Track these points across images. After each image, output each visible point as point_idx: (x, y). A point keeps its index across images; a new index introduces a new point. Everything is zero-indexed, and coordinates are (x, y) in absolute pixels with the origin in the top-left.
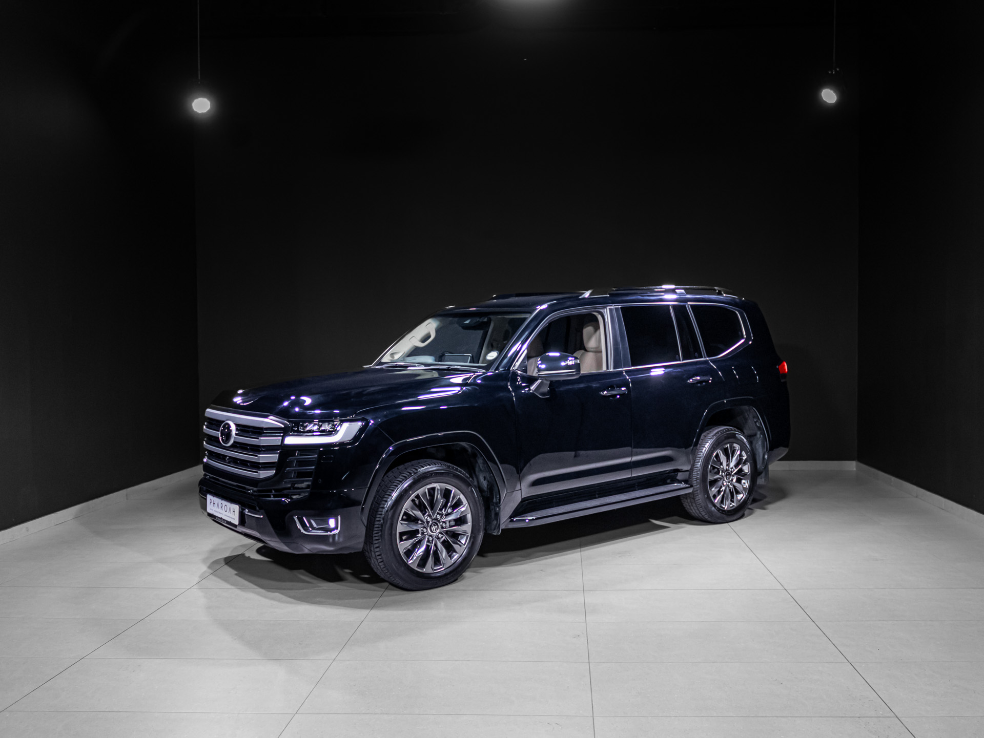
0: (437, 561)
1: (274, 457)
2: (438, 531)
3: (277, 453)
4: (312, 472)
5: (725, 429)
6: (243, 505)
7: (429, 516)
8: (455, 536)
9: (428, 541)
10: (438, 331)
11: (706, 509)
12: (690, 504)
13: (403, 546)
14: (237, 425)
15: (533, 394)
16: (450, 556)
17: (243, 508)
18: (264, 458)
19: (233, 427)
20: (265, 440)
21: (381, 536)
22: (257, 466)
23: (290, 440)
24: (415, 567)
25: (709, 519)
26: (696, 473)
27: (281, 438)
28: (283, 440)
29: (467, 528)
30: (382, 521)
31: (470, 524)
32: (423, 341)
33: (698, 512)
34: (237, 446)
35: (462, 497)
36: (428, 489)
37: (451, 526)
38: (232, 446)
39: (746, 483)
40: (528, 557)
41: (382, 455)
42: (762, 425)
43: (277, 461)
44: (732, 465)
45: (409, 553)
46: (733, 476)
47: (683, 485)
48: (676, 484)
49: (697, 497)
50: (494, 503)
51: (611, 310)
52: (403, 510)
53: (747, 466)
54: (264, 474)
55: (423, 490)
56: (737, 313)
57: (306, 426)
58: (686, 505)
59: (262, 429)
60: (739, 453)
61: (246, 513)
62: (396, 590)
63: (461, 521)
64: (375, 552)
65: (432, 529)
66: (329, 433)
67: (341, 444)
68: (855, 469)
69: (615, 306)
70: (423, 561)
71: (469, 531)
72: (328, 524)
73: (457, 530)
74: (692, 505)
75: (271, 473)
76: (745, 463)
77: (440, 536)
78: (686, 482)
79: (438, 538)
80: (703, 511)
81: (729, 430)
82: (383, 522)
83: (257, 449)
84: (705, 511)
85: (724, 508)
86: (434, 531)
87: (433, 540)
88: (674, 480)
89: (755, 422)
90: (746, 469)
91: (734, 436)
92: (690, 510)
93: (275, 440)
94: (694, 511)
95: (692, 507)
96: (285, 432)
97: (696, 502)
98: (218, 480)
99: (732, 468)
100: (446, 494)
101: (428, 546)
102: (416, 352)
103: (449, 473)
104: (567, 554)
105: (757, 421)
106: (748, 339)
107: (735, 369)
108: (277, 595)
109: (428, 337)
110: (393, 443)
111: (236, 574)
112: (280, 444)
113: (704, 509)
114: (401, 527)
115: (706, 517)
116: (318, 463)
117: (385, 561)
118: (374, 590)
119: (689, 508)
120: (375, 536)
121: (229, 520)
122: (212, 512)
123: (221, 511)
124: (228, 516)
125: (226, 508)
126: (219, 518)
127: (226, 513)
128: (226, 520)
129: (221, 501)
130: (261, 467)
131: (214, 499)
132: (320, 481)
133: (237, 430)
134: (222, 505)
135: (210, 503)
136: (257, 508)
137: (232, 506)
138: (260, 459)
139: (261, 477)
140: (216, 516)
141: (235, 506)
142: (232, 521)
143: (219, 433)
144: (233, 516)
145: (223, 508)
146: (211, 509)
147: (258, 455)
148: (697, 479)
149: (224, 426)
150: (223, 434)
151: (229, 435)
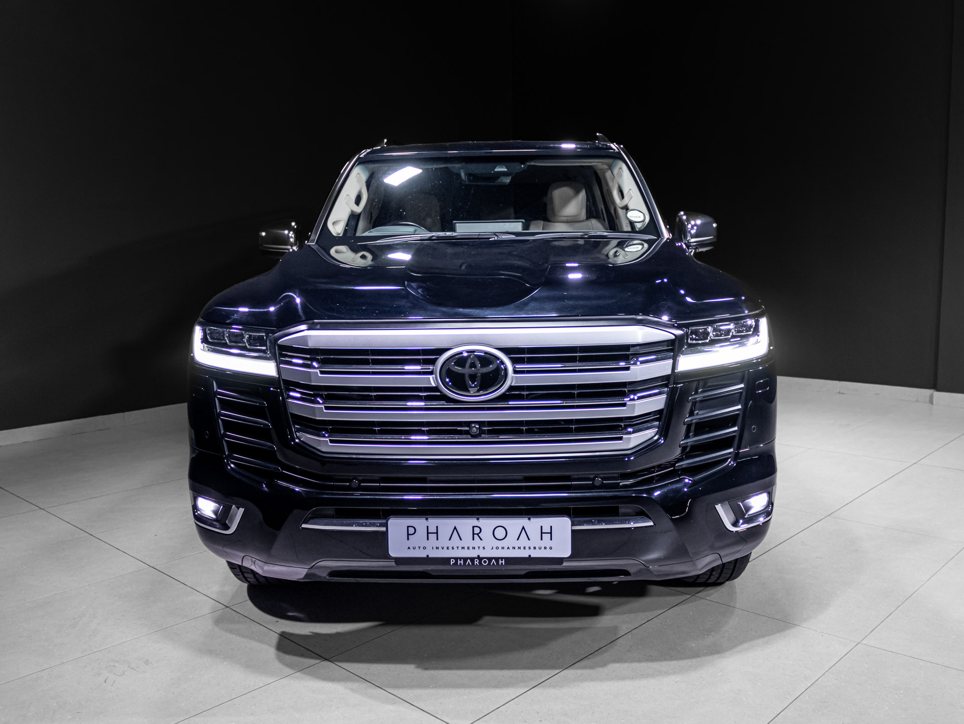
1: (658, 402)
3: (663, 393)
4: (738, 415)
14: (507, 351)
18: (642, 406)
19: (504, 358)
20: (640, 371)
22: (615, 427)
23: (688, 363)
27: (671, 361)
28: (675, 366)
34: (515, 393)
38: (504, 398)
43: (663, 408)
54: (635, 439)
57: (706, 334)
59: (626, 347)
75: (649, 434)
83: (619, 391)
93: (662, 368)
96: (673, 348)
109: (358, 196)
112: (669, 373)
116: (747, 397)
121: (524, 554)
122: (422, 554)
123: (472, 544)
124: (514, 548)
125: (500, 533)
126: (465, 559)
127: (500, 544)
128: (502, 559)
129: (472, 522)
130: (627, 427)
131: (433, 523)
132: (754, 429)
133: (514, 361)
134: (477, 530)
135: (408, 534)
136: (622, 510)
137: (534, 524)
138: (636, 410)
139: (631, 446)
140: (449, 559)
141: (546, 522)
142: (535, 554)
143: (431, 377)
144: (542, 544)
145: (486, 534)
146: (414, 548)
147: (628, 403)
149: (460, 360)
150: (467, 378)
151: (496, 376)
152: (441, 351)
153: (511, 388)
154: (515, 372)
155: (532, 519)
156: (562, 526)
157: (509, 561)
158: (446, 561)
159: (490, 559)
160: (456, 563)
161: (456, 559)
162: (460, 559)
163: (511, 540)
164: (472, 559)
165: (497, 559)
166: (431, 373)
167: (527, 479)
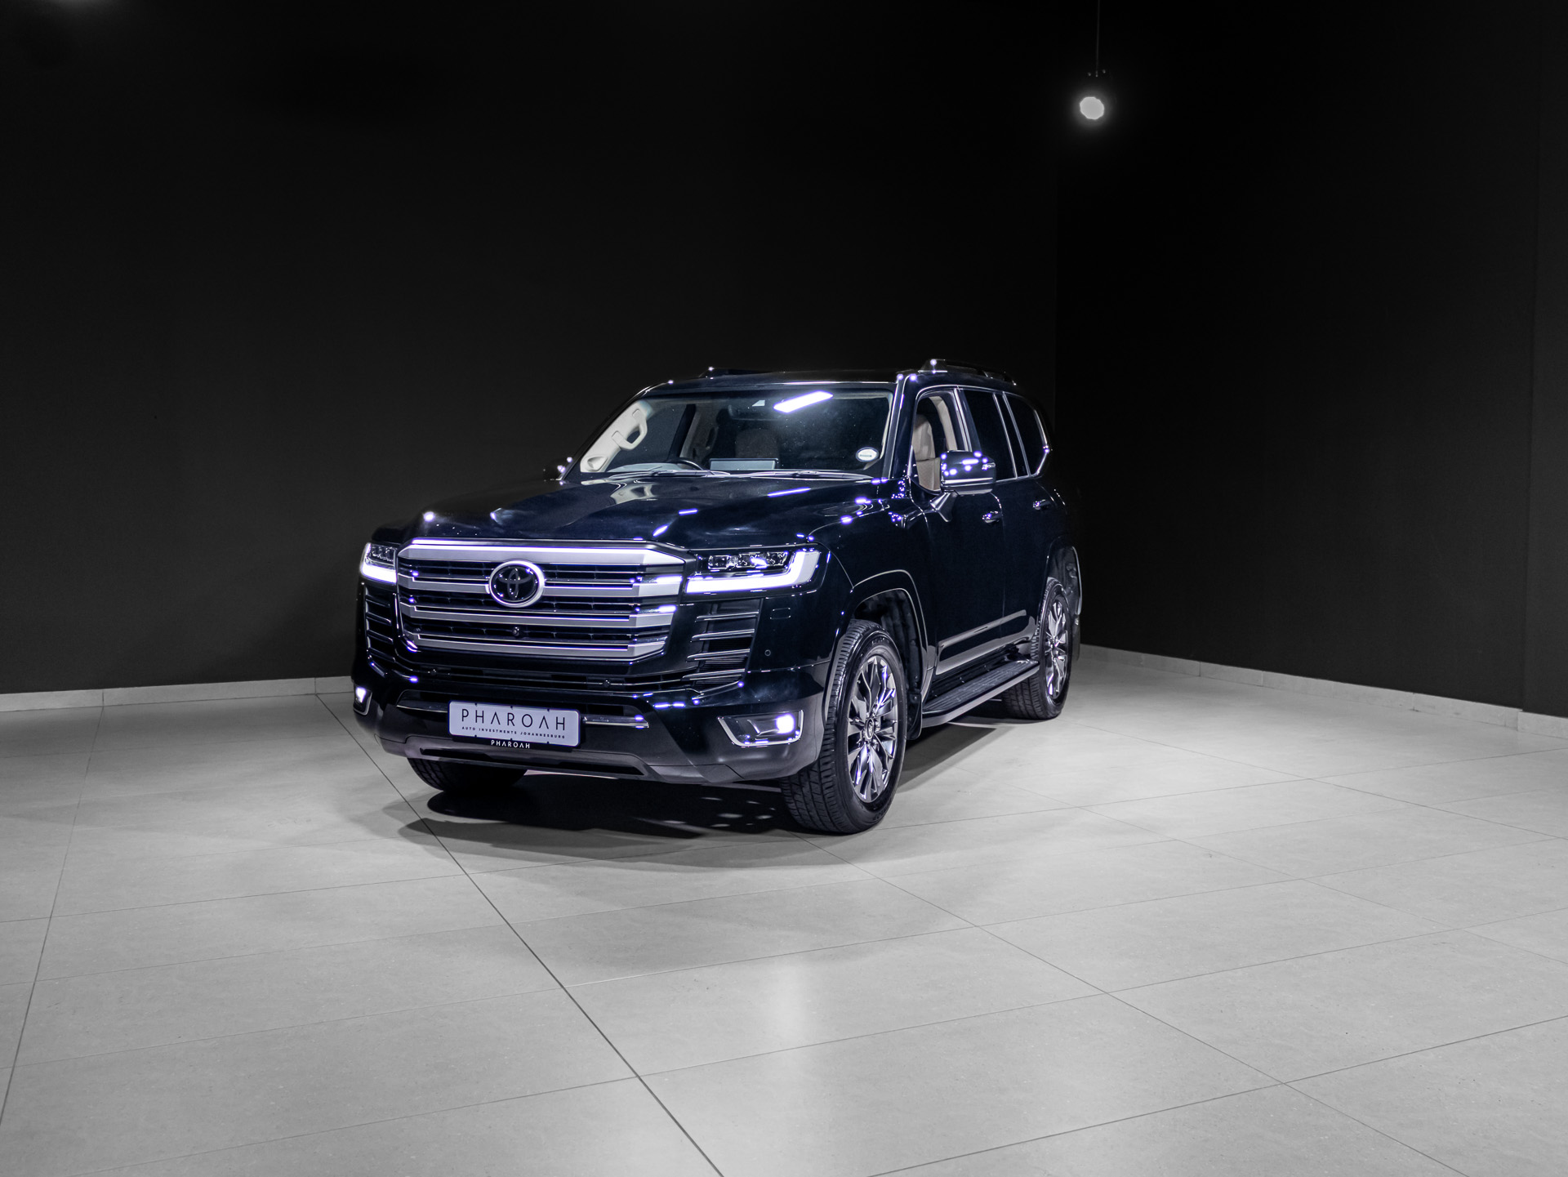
0: (872, 783)
1: (665, 618)
2: (873, 734)
3: (671, 609)
4: (751, 638)
5: (1055, 579)
6: (583, 709)
7: (868, 709)
8: (882, 741)
9: (867, 751)
10: (650, 421)
11: (1042, 699)
13: (850, 761)
14: (542, 566)
16: (884, 775)
17: (584, 714)
18: (643, 619)
19: (538, 572)
20: (645, 589)
21: (834, 742)
22: (625, 636)
23: (699, 586)
24: (858, 793)
25: (1040, 713)
27: (679, 582)
28: (683, 586)
31: (896, 721)
32: (632, 437)
33: (1027, 702)
34: (553, 604)
35: (892, 679)
37: (881, 727)
38: (540, 605)
39: (1065, 660)
42: (1077, 575)
43: (670, 623)
44: (1056, 632)
45: (855, 770)
46: (1055, 649)
47: (1030, 662)
48: (1021, 661)
51: (958, 393)
52: (850, 699)
53: (1065, 635)
54: (642, 649)
56: (1037, 413)
57: (726, 562)
59: (634, 568)
60: (1061, 616)
61: (601, 722)
65: (868, 730)
67: (799, 589)
69: (961, 387)
70: (862, 786)
71: (896, 734)
72: (775, 727)
73: (887, 732)
74: (1022, 694)
75: (657, 645)
76: (1064, 631)
78: (1027, 656)
79: (873, 746)
81: (1057, 581)
82: (838, 720)
83: (621, 606)
85: (1053, 696)
86: (870, 735)
87: (869, 750)
88: (1015, 656)
89: (1067, 572)
90: (1064, 639)
91: (1060, 590)
94: (1021, 703)
95: (1020, 697)
96: (686, 571)
101: (867, 760)
102: (622, 458)
105: (1072, 570)
107: (1057, 491)
109: (636, 432)
110: (852, 587)
112: (676, 592)
114: (849, 728)
116: (763, 623)
121: (543, 740)
122: (471, 734)
123: (507, 728)
124: (537, 735)
125: (527, 721)
126: (502, 741)
127: (527, 730)
128: (528, 743)
129: (507, 709)
130: (633, 637)
131: (481, 707)
132: (768, 653)
133: (547, 575)
134: (511, 717)
135: (463, 717)
136: (625, 711)
137: (553, 715)
138: (639, 622)
139: (636, 655)
140: (490, 740)
141: (561, 714)
142: (553, 741)
143: (487, 586)
144: (555, 732)
145: (517, 720)
146: (467, 729)
147: (631, 616)
148: (1036, 653)
149: (507, 571)
150: (508, 586)
151: (529, 587)
152: (495, 564)
153: (543, 598)
154: (547, 584)
155: (551, 711)
156: (572, 717)
157: (534, 746)
158: (487, 741)
159: (519, 742)
160: (495, 744)
161: (495, 740)
162: (498, 740)
163: (534, 728)
164: (507, 741)
165: (524, 743)
166: (487, 582)
167: (554, 677)
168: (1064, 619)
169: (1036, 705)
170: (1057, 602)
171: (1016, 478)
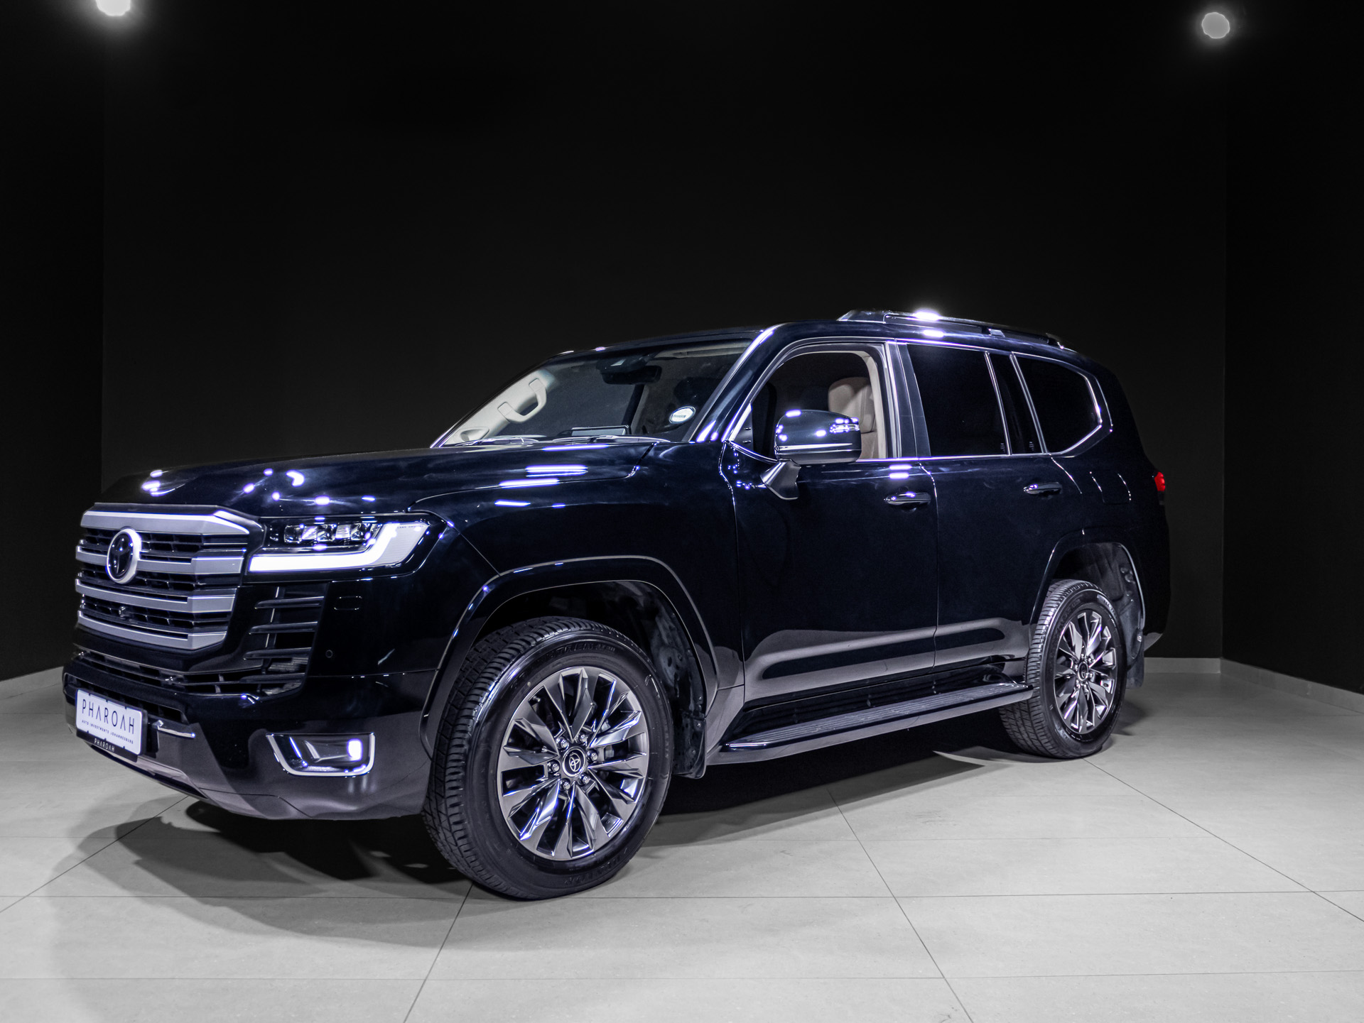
0: (579, 833)
1: (224, 602)
2: (582, 770)
3: (231, 593)
4: (312, 634)
5: (1079, 584)
6: (151, 710)
7: (566, 736)
8: (614, 779)
9: (562, 791)
10: (550, 394)
11: (1050, 733)
12: (1020, 723)
13: (510, 802)
15: (767, 490)
16: (606, 824)
17: (153, 717)
18: (201, 603)
19: (137, 543)
20: (204, 564)
21: (464, 779)
22: (184, 622)
23: (263, 563)
24: (533, 848)
25: (1054, 752)
26: (1034, 664)
27: (242, 559)
28: (246, 564)
29: (640, 762)
30: (466, 747)
31: (645, 754)
32: (523, 411)
33: (1033, 736)
34: (145, 581)
35: (631, 697)
36: (565, 679)
37: (607, 760)
38: (134, 582)
39: (1110, 685)
40: (742, 825)
41: (467, 605)
42: (1135, 580)
43: (231, 610)
44: (1090, 650)
45: (523, 816)
46: (1090, 671)
47: (1014, 686)
48: (1001, 684)
49: (1036, 708)
50: (690, 712)
51: (892, 347)
52: (512, 723)
53: (1111, 653)
54: (201, 640)
55: (553, 680)
56: (1086, 379)
57: (301, 533)
58: (1010, 724)
59: (198, 538)
60: (1099, 629)
61: (159, 729)
62: (491, 899)
63: (625, 749)
64: (448, 817)
65: (571, 765)
66: (354, 546)
67: (380, 572)
68: (1219, 672)
69: (898, 341)
70: (550, 837)
71: (644, 770)
72: (345, 751)
73: (620, 767)
74: (1023, 724)
75: (217, 637)
76: (1109, 649)
77: (586, 780)
78: (1019, 679)
79: (582, 785)
80: (1045, 735)
81: (1085, 587)
82: (470, 749)
83: (185, 584)
84: (1049, 735)
85: (1077, 730)
86: (574, 770)
87: (571, 790)
88: (997, 677)
89: (1123, 575)
90: (1110, 659)
91: (1092, 598)
92: (1017, 734)
93: (230, 564)
94: (1025, 736)
95: (1022, 729)
96: (251, 544)
97: (1033, 718)
98: (102, 658)
99: (1089, 657)
100: (601, 689)
101: (560, 802)
102: (511, 428)
103: (607, 645)
104: (817, 818)
106: (1106, 423)
107: (1093, 476)
108: (224, 911)
109: (532, 404)
110: (497, 574)
111: (137, 863)
112: (239, 572)
113: (1047, 732)
114: (507, 760)
115: (1049, 746)
116: (325, 613)
117: (470, 836)
118: (442, 899)
119: (1015, 728)
120: (450, 781)
121: (122, 744)
122: (86, 728)
123: (104, 725)
124: (119, 736)
125: (115, 718)
126: (100, 740)
127: (114, 730)
128: (113, 745)
129: (105, 703)
130: (196, 625)
131: (93, 699)
132: (329, 654)
134: (107, 712)
135: (83, 708)
136: (183, 717)
137: (128, 714)
138: (194, 607)
139: (197, 646)
140: (95, 737)
141: (133, 713)
142: (126, 745)
144: (129, 737)
145: (110, 717)
146: (84, 722)
147: (189, 598)
148: (1036, 675)
149: (118, 540)
150: (115, 557)
151: (126, 559)
154: (143, 556)
155: (128, 709)
156: (140, 720)
157: (116, 750)
158: (92, 739)
159: (109, 744)
160: (96, 743)
161: (97, 739)
163: (118, 729)
164: (103, 741)
166: (107, 553)
168: (1107, 632)
169: (1044, 740)
170: (1089, 612)
171: (1009, 455)
